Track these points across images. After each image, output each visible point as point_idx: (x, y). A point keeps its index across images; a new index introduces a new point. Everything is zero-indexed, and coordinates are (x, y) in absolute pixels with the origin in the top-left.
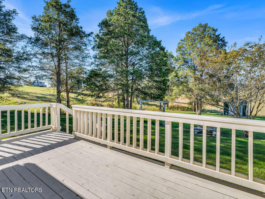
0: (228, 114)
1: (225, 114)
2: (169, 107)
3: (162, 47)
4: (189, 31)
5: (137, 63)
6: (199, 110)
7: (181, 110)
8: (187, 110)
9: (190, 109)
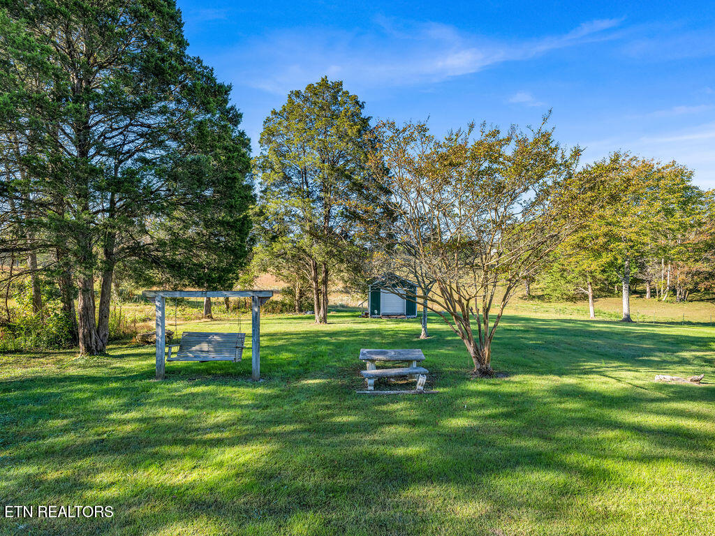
0: (378, 314)
1: (373, 313)
2: (232, 305)
3: (232, 108)
4: (297, 89)
5: (129, 151)
6: (322, 309)
7: (265, 311)
8: (282, 311)
9: (288, 307)
